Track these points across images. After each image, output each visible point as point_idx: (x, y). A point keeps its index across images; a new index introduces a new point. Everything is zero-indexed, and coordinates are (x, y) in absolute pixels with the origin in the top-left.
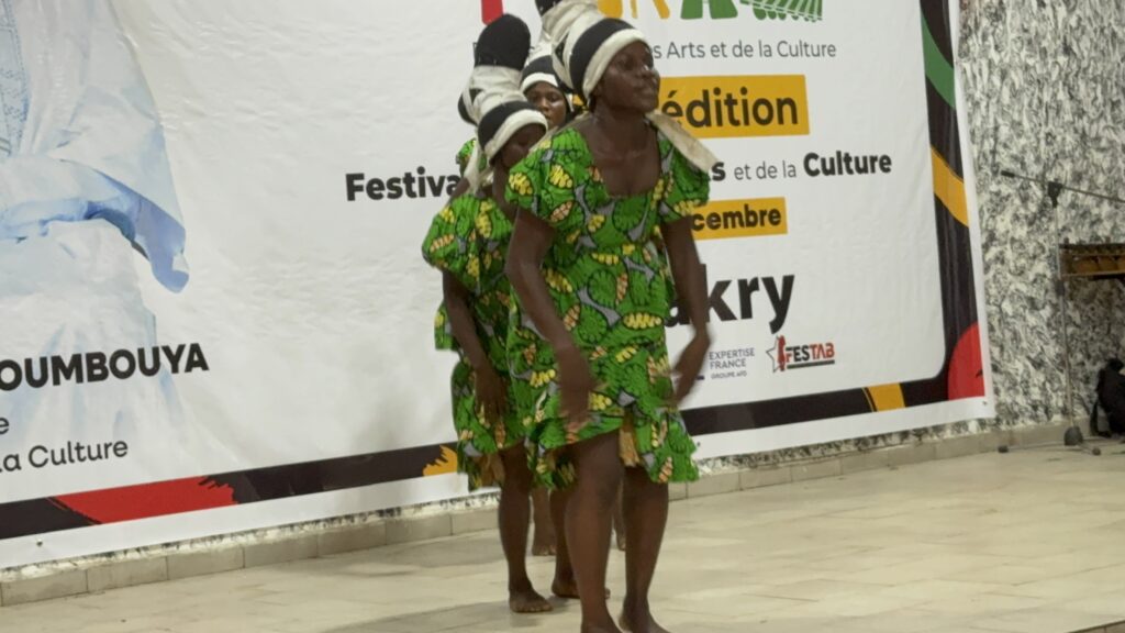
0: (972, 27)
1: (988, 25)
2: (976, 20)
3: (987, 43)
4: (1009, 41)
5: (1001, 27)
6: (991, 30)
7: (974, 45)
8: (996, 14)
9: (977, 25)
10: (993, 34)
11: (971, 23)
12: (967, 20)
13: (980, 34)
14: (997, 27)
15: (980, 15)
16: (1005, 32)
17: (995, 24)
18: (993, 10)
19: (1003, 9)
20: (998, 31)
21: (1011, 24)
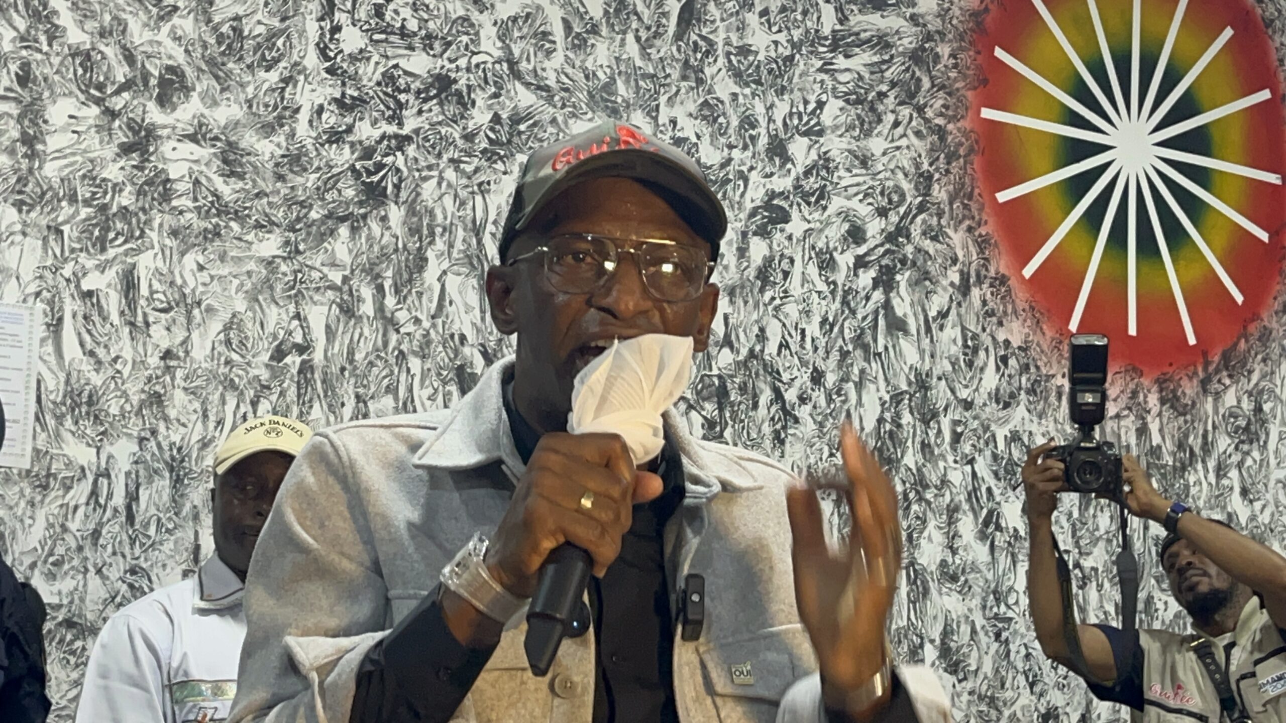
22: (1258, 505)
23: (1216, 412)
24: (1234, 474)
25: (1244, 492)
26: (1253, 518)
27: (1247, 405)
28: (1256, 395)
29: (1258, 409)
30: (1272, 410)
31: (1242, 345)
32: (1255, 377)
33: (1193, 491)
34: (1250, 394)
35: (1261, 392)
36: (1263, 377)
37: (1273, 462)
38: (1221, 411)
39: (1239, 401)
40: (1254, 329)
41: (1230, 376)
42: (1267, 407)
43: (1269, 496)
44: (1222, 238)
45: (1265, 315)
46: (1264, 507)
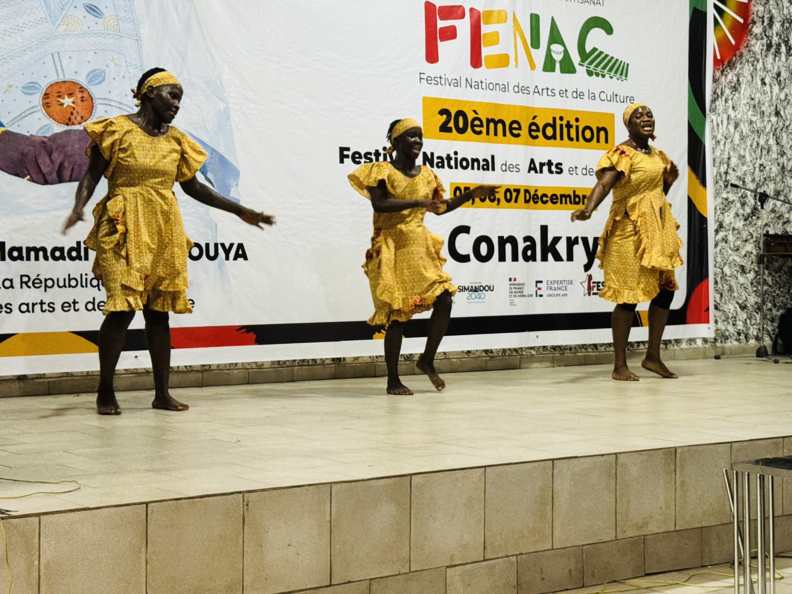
0: (719, 94)
1: (730, 93)
2: (722, 90)
3: (727, 104)
4: (741, 105)
5: (737, 95)
6: (731, 96)
7: (719, 105)
8: (734, 87)
9: (722, 93)
10: (732, 98)
11: (719, 91)
12: (716, 89)
13: (724, 99)
14: (734, 95)
15: (725, 86)
16: (739, 98)
17: (734, 93)
18: (733, 85)
19: (739, 84)
20: (735, 98)
21: (743, 94)
22: (737, 112)
23: (725, 81)
24: (730, 102)
25: (733, 108)
26: (736, 116)
27: (735, 79)
28: (738, 76)
29: (738, 80)
30: (743, 80)
31: (734, 59)
32: (738, 69)
33: (718, 108)
34: (736, 75)
35: (739, 74)
36: (740, 69)
37: (742, 98)
38: (727, 81)
39: (732, 77)
40: (738, 53)
41: (730, 69)
42: (741, 79)
43: (740, 109)
44: (729, 22)
45: (741, 48)
46: (739, 113)
